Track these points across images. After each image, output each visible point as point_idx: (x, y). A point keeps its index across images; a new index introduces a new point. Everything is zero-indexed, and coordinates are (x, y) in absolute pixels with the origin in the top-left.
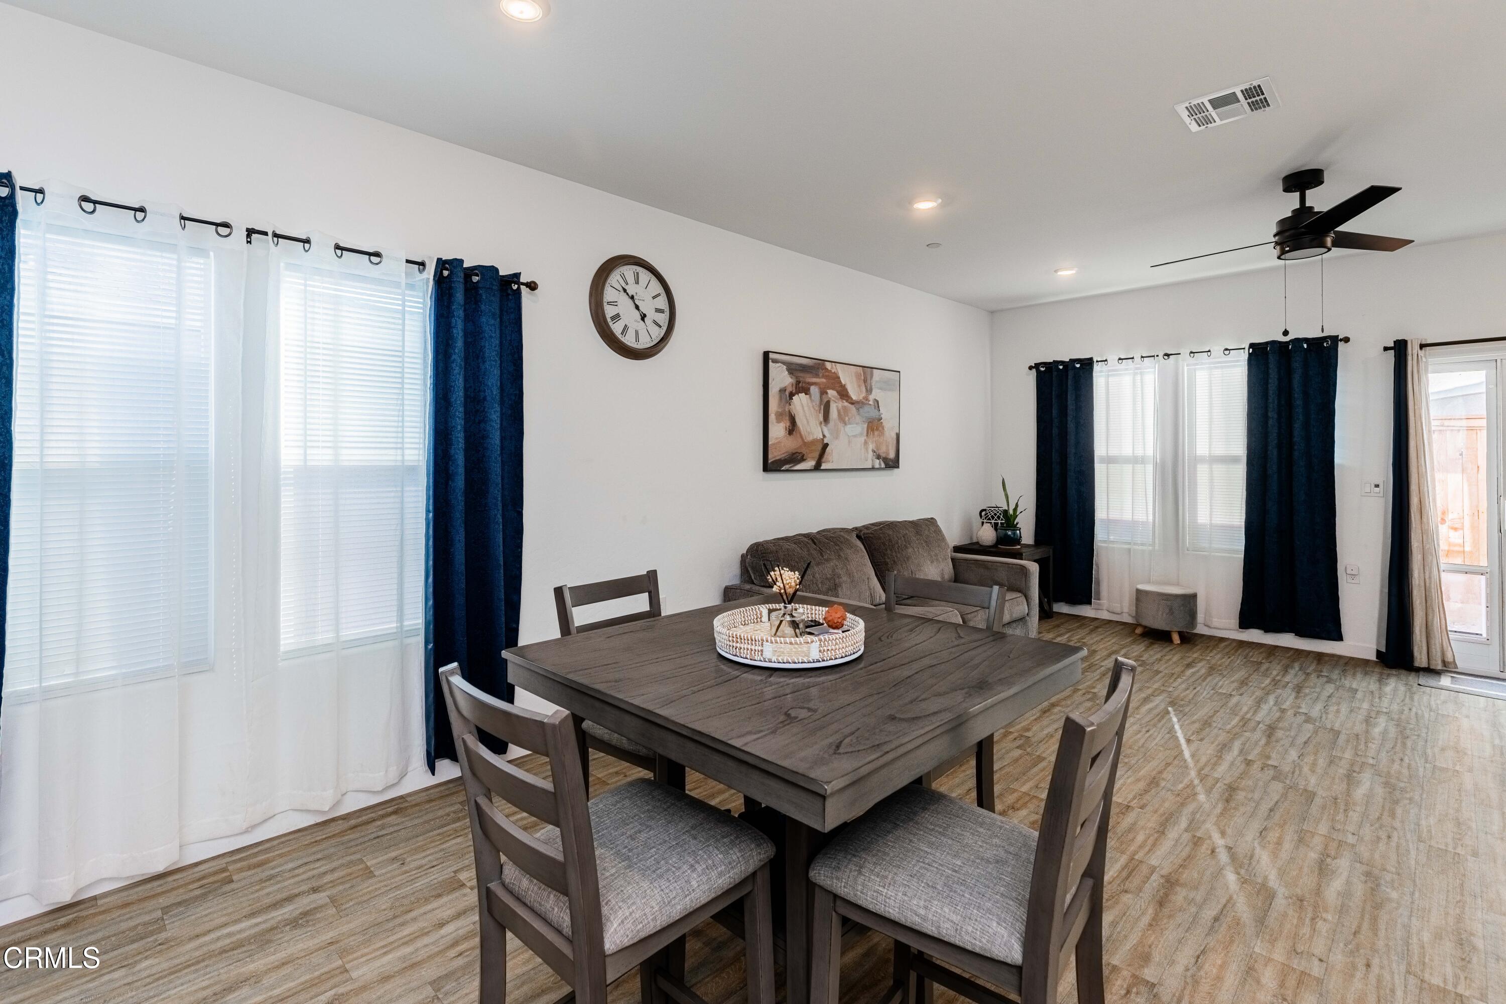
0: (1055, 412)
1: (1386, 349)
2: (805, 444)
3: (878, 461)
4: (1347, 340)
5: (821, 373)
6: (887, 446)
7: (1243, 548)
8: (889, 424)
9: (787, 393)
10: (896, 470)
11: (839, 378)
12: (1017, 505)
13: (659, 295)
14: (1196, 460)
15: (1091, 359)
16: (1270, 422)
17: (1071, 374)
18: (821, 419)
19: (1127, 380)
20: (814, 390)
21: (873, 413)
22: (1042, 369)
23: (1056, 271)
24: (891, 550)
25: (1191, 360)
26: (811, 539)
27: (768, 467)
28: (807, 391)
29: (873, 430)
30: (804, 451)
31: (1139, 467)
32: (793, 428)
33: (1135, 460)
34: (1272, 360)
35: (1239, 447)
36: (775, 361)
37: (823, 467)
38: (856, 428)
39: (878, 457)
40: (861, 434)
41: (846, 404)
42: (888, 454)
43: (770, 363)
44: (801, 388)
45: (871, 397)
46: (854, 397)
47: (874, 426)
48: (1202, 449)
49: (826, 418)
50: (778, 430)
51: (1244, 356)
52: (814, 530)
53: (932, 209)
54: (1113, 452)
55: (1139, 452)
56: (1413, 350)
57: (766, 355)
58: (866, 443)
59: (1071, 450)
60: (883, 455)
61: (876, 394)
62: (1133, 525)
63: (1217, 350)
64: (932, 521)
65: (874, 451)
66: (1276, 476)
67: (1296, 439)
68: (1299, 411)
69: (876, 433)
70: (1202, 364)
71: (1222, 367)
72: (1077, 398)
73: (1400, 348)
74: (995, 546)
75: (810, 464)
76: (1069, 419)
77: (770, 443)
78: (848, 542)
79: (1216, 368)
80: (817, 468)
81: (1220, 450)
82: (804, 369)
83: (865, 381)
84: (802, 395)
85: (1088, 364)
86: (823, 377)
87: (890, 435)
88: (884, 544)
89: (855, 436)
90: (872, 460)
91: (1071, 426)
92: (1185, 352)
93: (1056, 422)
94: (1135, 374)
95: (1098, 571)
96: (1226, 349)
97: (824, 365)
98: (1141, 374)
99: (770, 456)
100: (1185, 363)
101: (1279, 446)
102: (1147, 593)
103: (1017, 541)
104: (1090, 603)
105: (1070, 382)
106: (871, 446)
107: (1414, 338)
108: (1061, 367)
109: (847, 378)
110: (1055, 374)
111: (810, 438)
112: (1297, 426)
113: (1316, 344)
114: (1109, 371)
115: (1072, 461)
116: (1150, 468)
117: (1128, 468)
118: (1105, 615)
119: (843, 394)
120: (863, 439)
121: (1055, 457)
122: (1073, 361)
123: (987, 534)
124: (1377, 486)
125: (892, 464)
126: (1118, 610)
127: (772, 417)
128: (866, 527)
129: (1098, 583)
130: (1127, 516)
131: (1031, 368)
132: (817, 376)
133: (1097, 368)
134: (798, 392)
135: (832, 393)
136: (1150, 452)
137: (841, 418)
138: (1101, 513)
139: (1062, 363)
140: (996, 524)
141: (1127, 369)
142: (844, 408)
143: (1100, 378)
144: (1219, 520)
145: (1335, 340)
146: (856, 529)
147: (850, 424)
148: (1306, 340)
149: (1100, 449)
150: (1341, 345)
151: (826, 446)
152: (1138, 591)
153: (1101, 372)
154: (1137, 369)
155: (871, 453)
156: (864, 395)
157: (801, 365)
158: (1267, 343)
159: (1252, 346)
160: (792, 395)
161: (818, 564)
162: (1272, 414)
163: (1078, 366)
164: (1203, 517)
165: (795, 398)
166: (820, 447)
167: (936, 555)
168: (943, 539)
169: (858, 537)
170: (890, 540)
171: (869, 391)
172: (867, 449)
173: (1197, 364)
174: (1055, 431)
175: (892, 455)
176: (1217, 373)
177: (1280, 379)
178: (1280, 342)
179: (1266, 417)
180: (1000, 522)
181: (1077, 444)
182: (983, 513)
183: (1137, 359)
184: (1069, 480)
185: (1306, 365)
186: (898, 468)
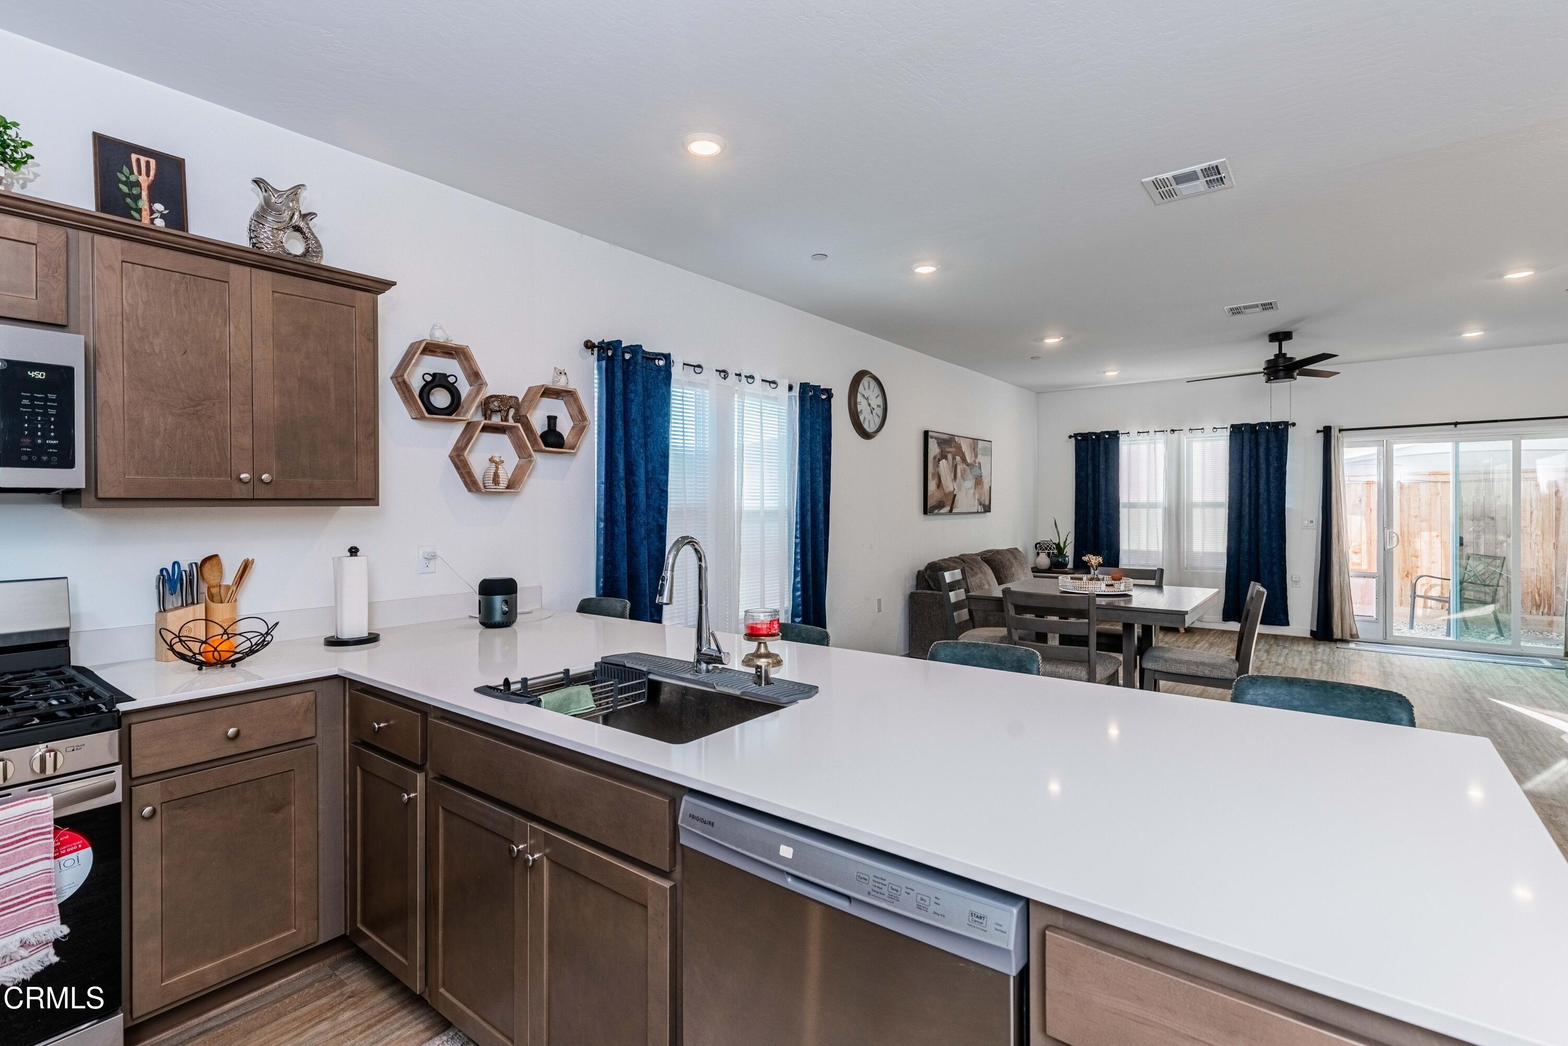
0: (1090, 470)
1: (1318, 431)
4: (1294, 424)
5: (953, 444)
6: (985, 497)
7: (1226, 566)
8: (986, 480)
11: (961, 447)
12: (1066, 539)
13: (878, 396)
14: (1191, 505)
15: (1117, 432)
16: (1245, 479)
17: (1102, 443)
19: (1144, 448)
20: (950, 456)
22: (1079, 438)
23: (1104, 372)
25: (1190, 435)
27: (926, 511)
28: (946, 458)
30: (945, 500)
31: (1152, 510)
33: (1152, 506)
34: (1246, 436)
35: (1222, 495)
36: (932, 437)
38: (969, 483)
40: (972, 487)
42: (985, 501)
43: (928, 439)
44: (943, 456)
45: (977, 461)
47: (979, 481)
48: (1197, 497)
50: (932, 485)
51: (1227, 433)
54: (1133, 500)
55: (1152, 500)
56: (1335, 433)
57: (926, 433)
58: (974, 494)
59: (1103, 498)
62: (1148, 553)
63: (1208, 428)
64: (1017, 550)
65: (978, 500)
66: (1247, 516)
67: (1261, 490)
68: (1263, 471)
69: (979, 487)
70: (1198, 438)
71: (1212, 440)
72: (1108, 459)
73: (1327, 432)
74: (1049, 569)
75: (947, 509)
76: (1101, 475)
77: (929, 494)
78: (978, 562)
79: (1208, 440)
81: (1209, 499)
82: (945, 442)
83: (974, 449)
84: (944, 460)
85: (1114, 435)
86: (953, 447)
87: (986, 487)
88: (999, 564)
89: (969, 489)
91: (1102, 481)
92: (1186, 429)
93: (1091, 477)
94: (1150, 444)
96: (1215, 428)
97: (954, 438)
98: (1155, 443)
99: (929, 504)
100: (1185, 437)
101: (1250, 496)
103: (1065, 565)
105: (1101, 448)
106: (977, 496)
107: (1335, 424)
108: (1094, 437)
109: (965, 448)
110: (1090, 442)
111: (947, 491)
112: (1262, 482)
113: (1274, 426)
114: (1131, 441)
115: (1102, 507)
116: (1160, 511)
117: (1144, 512)
119: (964, 460)
120: (972, 491)
121: (1090, 503)
122: (1104, 433)
123: (1045, 561)
124: (1312, 522)
128: (986, 553)
130: (1144, 548)
131: (1071, 437)
133: (1122, 439)
135: (958, 458)
136: (1160, 500)
138: (1125, 545)
139: (1095, 434)
141: (1143, 440)
143: (1124, 447)
144: (1210, 548)
145: (1286, 424)
146: (980, 554)
148: (1268, 424)
149: (1123, 498)
150: (1290, 427)
153: (1124, 441)
154: (1151, 440)
157: (944, 440)
158: (1242, 425)
159: (1232, 426)
160: (939, 460)
162: (1246, 474)
163: (1107, 436)
164: (1197, 547)
166: (952, 497)
168: (1024, 561)
169: (983, 559)
170: (1002, 561)
171: (976, 456)
172: (975, 498)
173: (1193, 438)
175: (987, 503)
176: (1208, 444)
177: (1251, 450)
178: (1250, 425)
179: (1242, 476)
180: (1051, 551)
181: (1106, 494)
182: (1038, 546)
183: (1152, 432)
184: (1101, 521)
185: (1268, 441)
186: (990, 512)
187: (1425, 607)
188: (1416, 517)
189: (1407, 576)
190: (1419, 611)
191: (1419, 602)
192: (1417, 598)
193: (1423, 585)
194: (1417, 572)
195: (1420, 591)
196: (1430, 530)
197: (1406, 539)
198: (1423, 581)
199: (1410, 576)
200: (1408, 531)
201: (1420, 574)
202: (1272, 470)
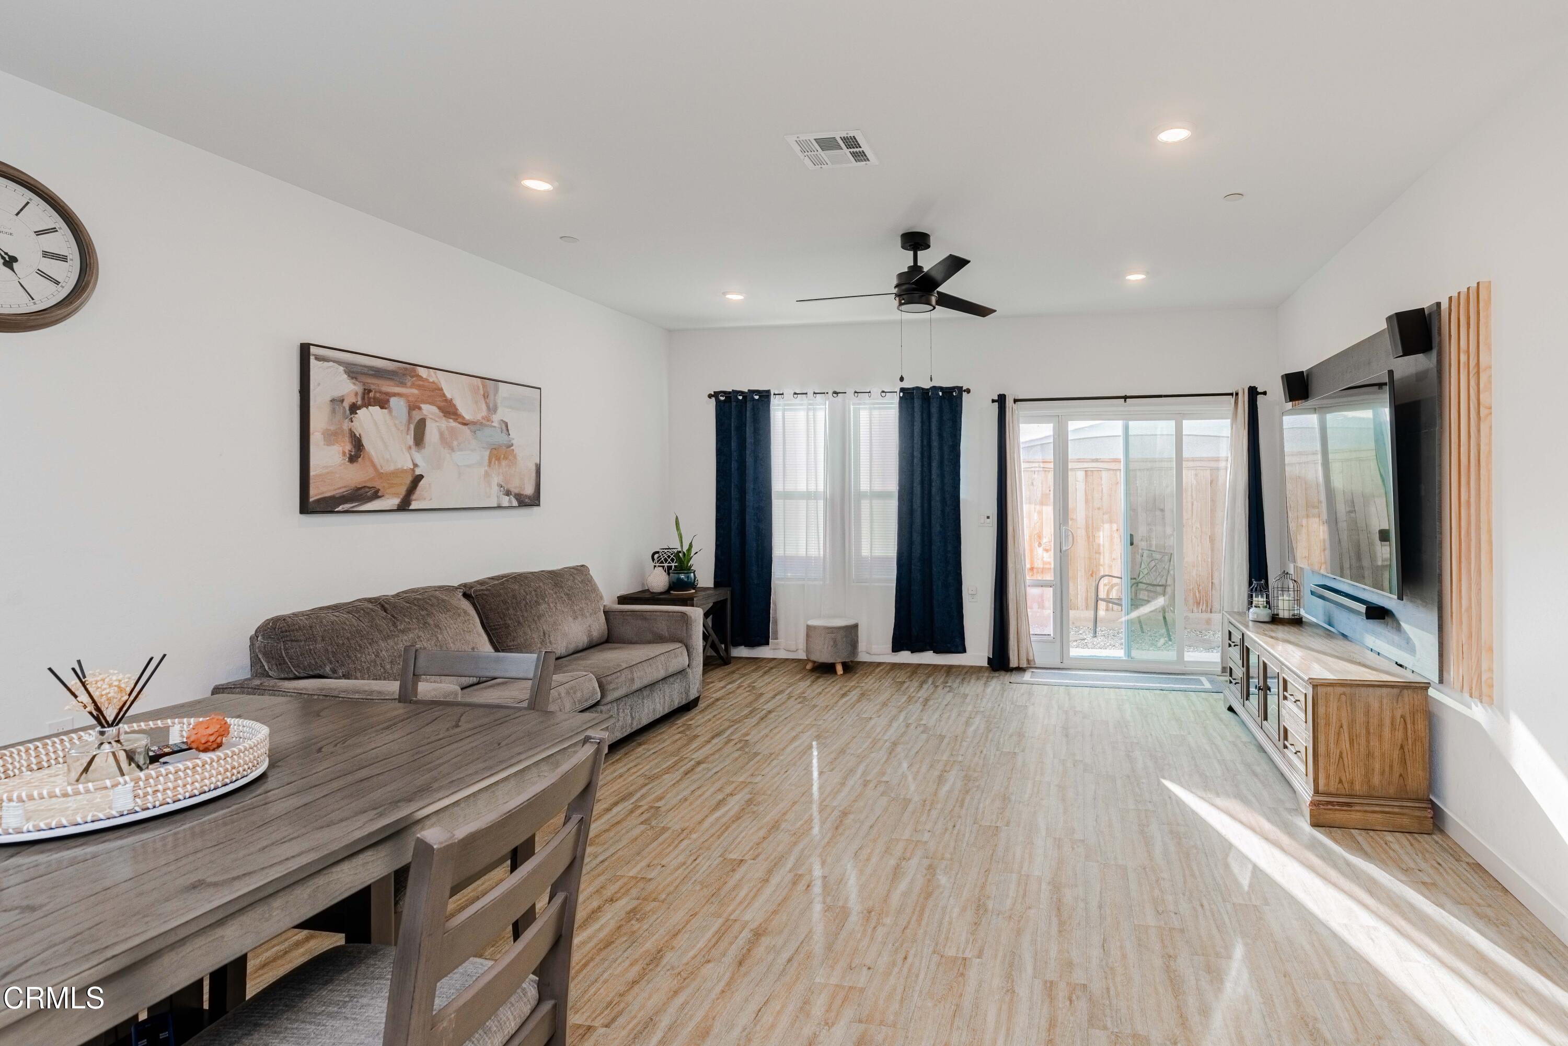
0: (734, 445)
1: (992, 401)
2: (380, 475)
3: (507, 498)
4: (968, 390)
5: (408, 380)
6: (521, 481)
7: (895, 577)
8: (523, 452)
9: (346, 405)
10: (535, 508)
11: (442, 390)
12: (691, 546)
14: (860, 496)
15: (768, 392)
16: (915, 461)
17: (749, 405)
18: (410, 440)
19: (802, 415)
20: (397, 403)
21: (501, 438)
22: (722, 398)
23: (724, 294)
24: (514, 609)
25: (856, 400)
26: (382, 604)
27: (306, 507)
28: (383, 403)
29: (498, 459)
30: (377, 484)
31: (811, 502)
32: (357, 451)
33: (808, 496)
34: (917, 403)
35: (890, 482)
36: (322, 359)
37: (413, 506)
38: (470, 456)
39: (508, 493)
40: (479, 464)
41: (453, 424)
42: (522, 487)
43: (313, 361)
44: (371, 400)
45: (496, 418)
46: (468, 416)
47: (501, 454)
48: (865, 485)
49: (419, 439)
50: (328, 456)
51: (896, 399)
52: (391, 591)
53: (548, 191)
54: (790, 487)
55: (812, 488)
56: (1010, 403)
57: (305, 350)
58: (487, 474)
59: (750, 485)
60: (517, 491)
61: (503, 413)
62: (806, 561)
63: (876, 392)
64: (581, 571)
65: (498, 486)
66: (919, 510)
67: (934, 476)
68: (935, 451)
69: (504, 463)
70: (865, 404)
71: (880, 408)
72: (756, 431)
73: (1001, 402)
74: (667, 592)
75: (392, 502)
76: (748, 452)
77: (313, 474)
78: (444, 606)
79: (876, 408)
80: (404, 506)
81: (877, 487)
82: (378, 373)
83: (485, 396)
84: (373, 408)
85: (765, 396)
86: (413, 386)
87: (525, 463)
88: (505, 602)
89: (469, 466)
90: (498, 497)
91: (749, 460)
92: (850, 391)
93: (735, 455)
94: (808, 410)
95: (775, 610)
96: (883, 392)
97: (415, 371)
98: (814, 410)
100: (851, 402)
101: (922, 483)
102: (815, 628)
103: (692, 585)
104: (767, 643)
105: (748, 414)
106: (496, 480)
107: (1011, 392)
108: (740, 398)
109: (452, 389)
110: (734, 404)
111: (388, 467)
112: (935, 464)
113: (948, 391)
114: (785, 405)
115: (750, 497)
116: (821, 503)
117: (803, 503)
118: (782, 655)
119: (449, 410)
120: (482, 471)
121: (734, 493)
122: (752, 392)
123: (658, 580)
124: (988, 517)
125: (530, 501)
126: (793, 648)
127: (316, 437)
128: (481, 583)
129: (776, 622)
130: (802, 552)
131: (710, 396)
132: (403, 384)
133: (774, 401)
134: (366, 404)
135: (429, 410)
136: (821, 488)
137: (446, 441)
138: (778, 550)
139: (742, 393)
140: (670, 568)
141: (802, 405)
142: (452, 431)
143: (778, 413)
144: (878, 552)
145: (960, 389)
146: (465, 585)
147: (461, 450)
148: (941, 389)
149: (778, 485)
150: (964, 394)
151: (418, 479)
152: (809, 628)
153: (779, 405)
154: (810, 404)
155: (495, 488)
156: (484, 412)
157: (371, 368)
158: (913, 389)
159: (903, 390)
160: (354, 409)
161: (386, 638)
162: (917, 454)
163: (757, 397)
164: (865, 552)
165: (362, 413)
166: (408, 480)
167: (582, 609)
168: (595, 589)
169: (466, 595)
170: (514, 597)
171: (492, 409)
172: (487, 483)
173: (859, 404)
174: (734, 465)
175: (529, 490)
176: (876, 413)
177: (922, 422)
178: (923, 389)
179: (912, 456)
180: (673, 564)
181: (756, 479)
182: (656, 556)
183: (810, 394)
184: (747, 517)
185: (941, 411)
186: (539, 505)
187: (1107, 610)
188: (1099, 508)
189: (1092, 575)
190: (1102, 613)
191: (1102, 605)
192: (1100, 602)
193: (1105, 585)
194: (1099, 570)
195: (1102, 595)
196: (1111, 522)
197: (1090, 534)
198: (1105, 580)
199: (1094, 576)
200: (1093, 523)
201: (1102, 574)
202: (946, 448)
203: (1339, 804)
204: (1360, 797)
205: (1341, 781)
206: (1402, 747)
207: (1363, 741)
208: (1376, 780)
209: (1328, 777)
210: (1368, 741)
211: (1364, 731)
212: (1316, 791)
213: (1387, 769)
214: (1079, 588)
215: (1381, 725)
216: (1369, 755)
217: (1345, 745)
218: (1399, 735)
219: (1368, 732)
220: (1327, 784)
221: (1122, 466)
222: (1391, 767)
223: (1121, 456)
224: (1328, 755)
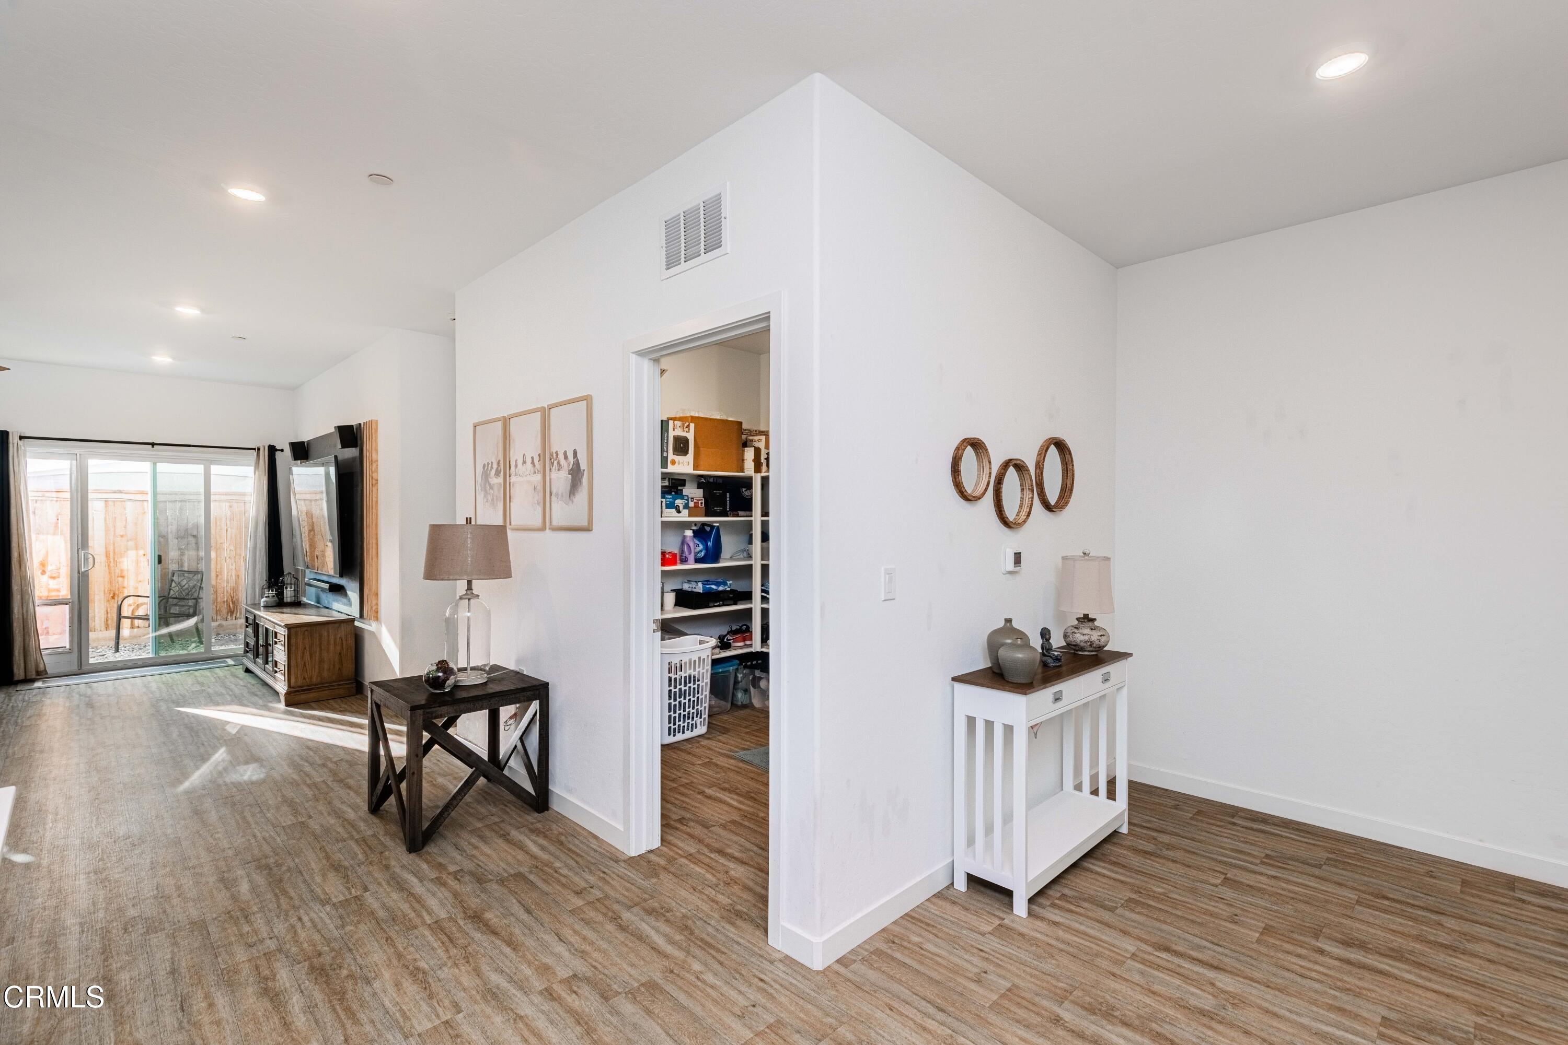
187: (132, 627)
188: (122, 536)
189: (113, 598)
190: (125, 632)
191: (126, 623)
192: (123, 620)
193: (130, 605)
194: (123, 593)
195: (126, 612)
196: (137, 548)
197: (112, 560)
198: (130, 600)
199: (116, 598)
200: (114, 550)
201: (126, 594)
203: (303, 690)
204: (316, 685)
205: (304, 678)
206: (340, 654)
207: (318, 654)
208: (325, 674)
209: (296, 678)
210: (321, 654)
211: (318, 649)
212: (289, 686)
213: (332, 667)
214: (98, 610)
215: (328, 644)
216: (322, 661)
217: (307, 658)
218: (339, 648)
219: (321, 649)
220: (296, 682)
221: (149, 497)
222: (334, 665)
223: (148, 488)
224: (297, 665)
